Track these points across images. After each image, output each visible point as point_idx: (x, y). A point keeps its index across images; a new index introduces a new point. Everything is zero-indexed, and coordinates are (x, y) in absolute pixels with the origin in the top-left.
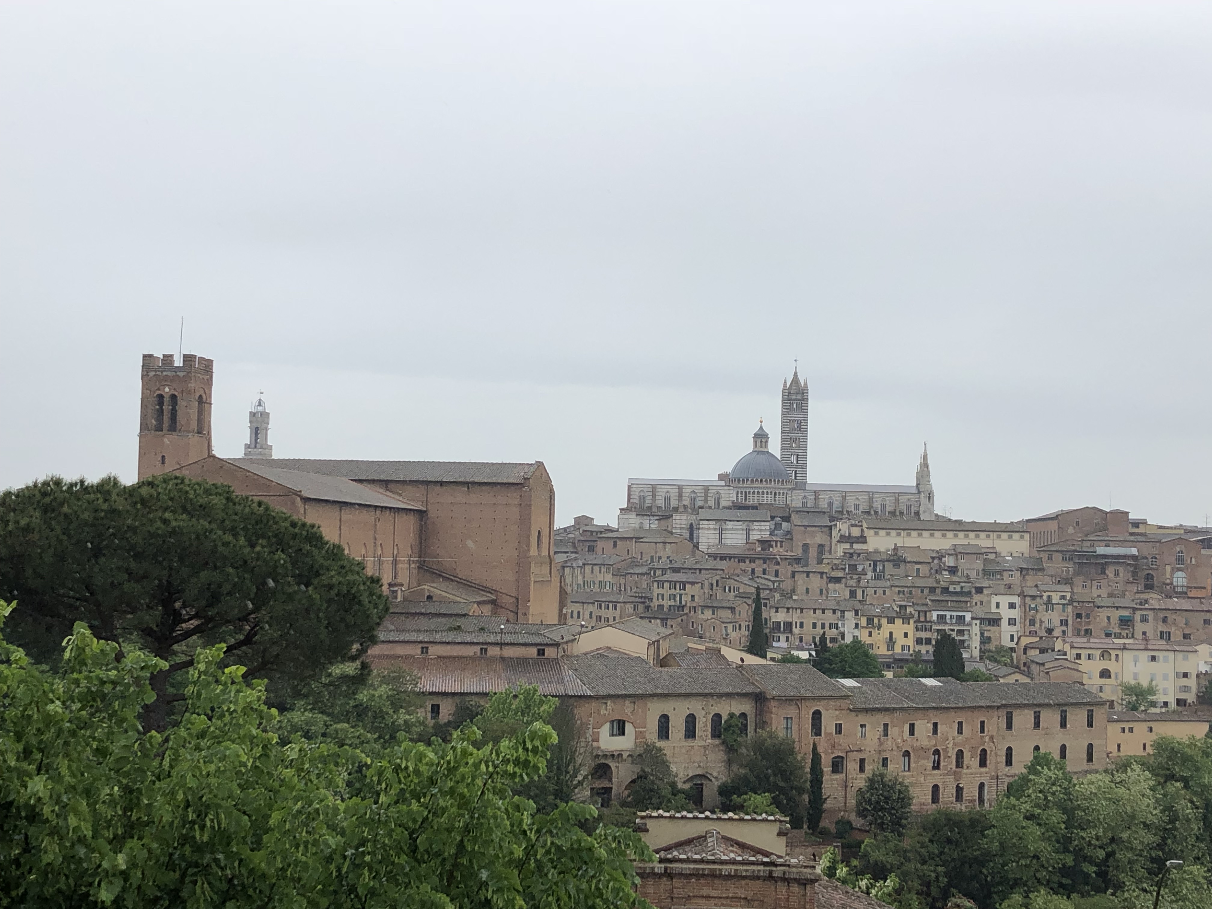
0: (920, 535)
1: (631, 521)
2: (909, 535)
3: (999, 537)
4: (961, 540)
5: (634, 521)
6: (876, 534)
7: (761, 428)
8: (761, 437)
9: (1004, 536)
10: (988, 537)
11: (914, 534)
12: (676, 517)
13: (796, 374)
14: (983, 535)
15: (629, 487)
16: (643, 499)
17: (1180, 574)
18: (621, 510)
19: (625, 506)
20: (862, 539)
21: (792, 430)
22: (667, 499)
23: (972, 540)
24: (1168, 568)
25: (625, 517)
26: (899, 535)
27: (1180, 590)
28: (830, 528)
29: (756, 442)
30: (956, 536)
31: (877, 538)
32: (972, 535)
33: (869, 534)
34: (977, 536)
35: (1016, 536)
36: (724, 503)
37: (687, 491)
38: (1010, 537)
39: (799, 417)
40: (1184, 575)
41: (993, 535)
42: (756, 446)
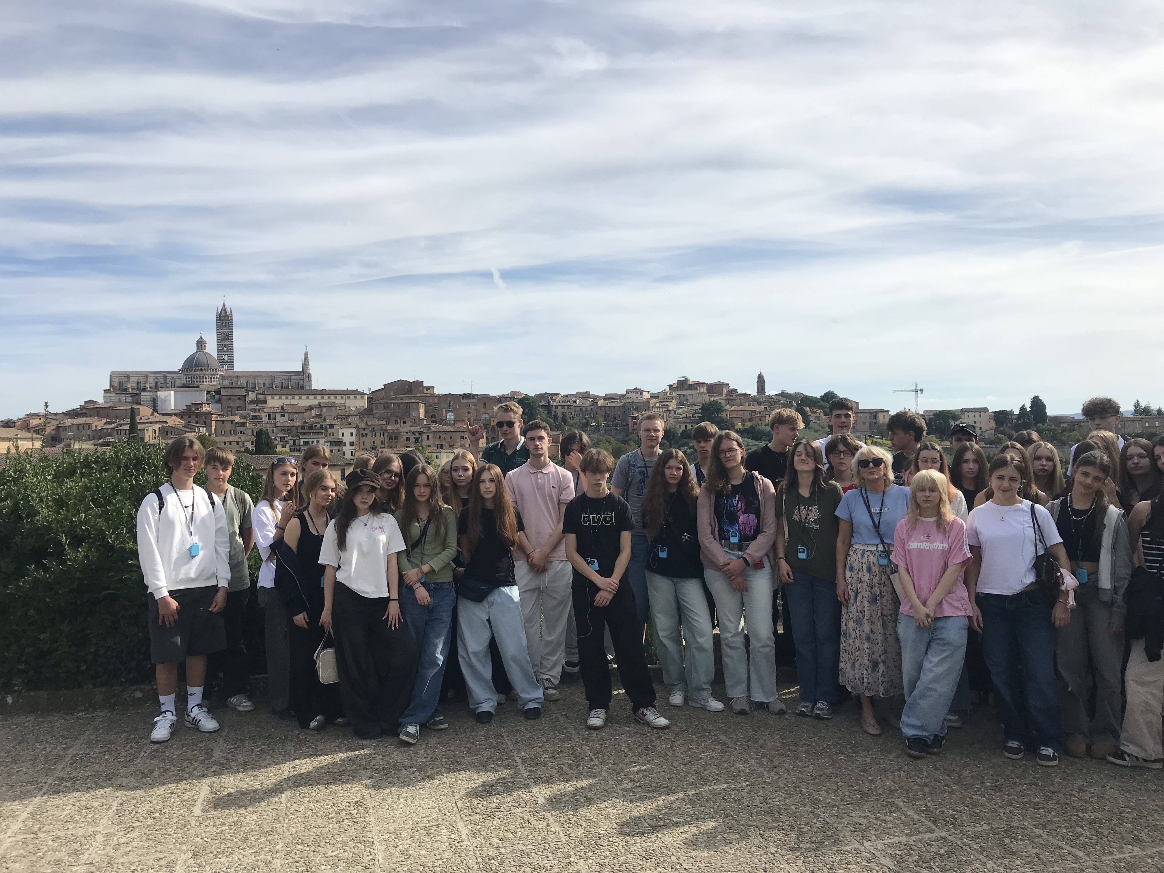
0: (300, 398)
1: (113, 398)
2: (293, 398)
3: (349, 398)
4: (326, 399)
5: (114, 398)
6: (273, 398)
7: (201, 338)
8: (201, 344)
9: (352, 397)
10: (342, 398)
11: (297, 397)
12: (143, 394)
13: (224, 305)
14: (339, 397)
15: (111, 376)
16: (121, 384)
17: (450, 414)
18: (105, 391)
19: (108, 388)
20: (265, 402)
21: (224, 339)
22: (138, 383)
23: (332, 399)
24: (444, 411)
25: (108, 395)
26: (287, 398)
27: (451, 422)
28: (245, 396)
29: (198, 346)
30: (323, 398)
31: (273, 401)
32: (332, 397)
33: (269, 398)
34: (336, 398)
35: (359, 397)
36: (177, 385)
37: (151, 377)
38: (355, 398)
39: (226, 331)
40: (453, 414)
41: (345, 397)
42: (198, 349)
